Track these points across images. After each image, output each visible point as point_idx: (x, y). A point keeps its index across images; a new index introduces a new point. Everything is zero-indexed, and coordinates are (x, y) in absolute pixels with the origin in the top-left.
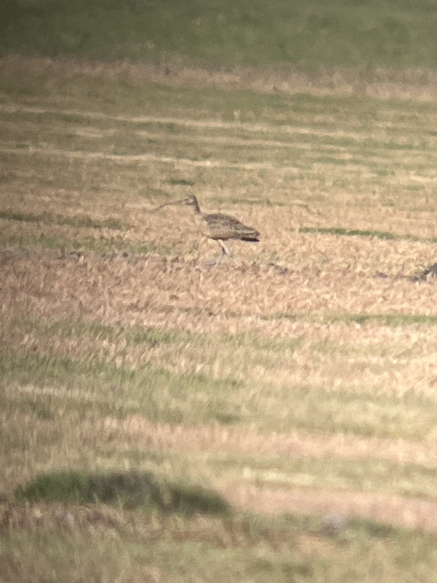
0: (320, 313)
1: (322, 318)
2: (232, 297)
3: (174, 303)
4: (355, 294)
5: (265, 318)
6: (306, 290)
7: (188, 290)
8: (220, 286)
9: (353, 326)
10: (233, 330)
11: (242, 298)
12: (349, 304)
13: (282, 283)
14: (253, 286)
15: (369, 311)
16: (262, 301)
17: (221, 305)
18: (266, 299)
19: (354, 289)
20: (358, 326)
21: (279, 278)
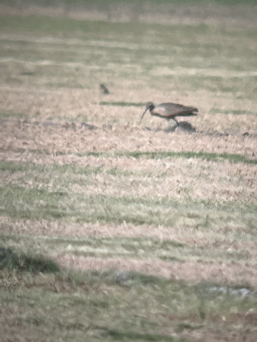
0: (112, 152)
1: (113, 155)
2: (60, 143)
3: (25, 147)
4: (132, 140)
5: (80, 155)
6: (104, 138)
7: (34, 140)
8: (52, 136)
9: (132, 159)
10: (61, 163)
11: (66, 144)
12: (129, 146)
13: (90, 134)
14: (73, 137)
15: (141, 150)
16: (78, 145)
17: (54, 148)
18: (80, 144)
19: (132, 137)
20: (134, 159)
21: (88, 132)
